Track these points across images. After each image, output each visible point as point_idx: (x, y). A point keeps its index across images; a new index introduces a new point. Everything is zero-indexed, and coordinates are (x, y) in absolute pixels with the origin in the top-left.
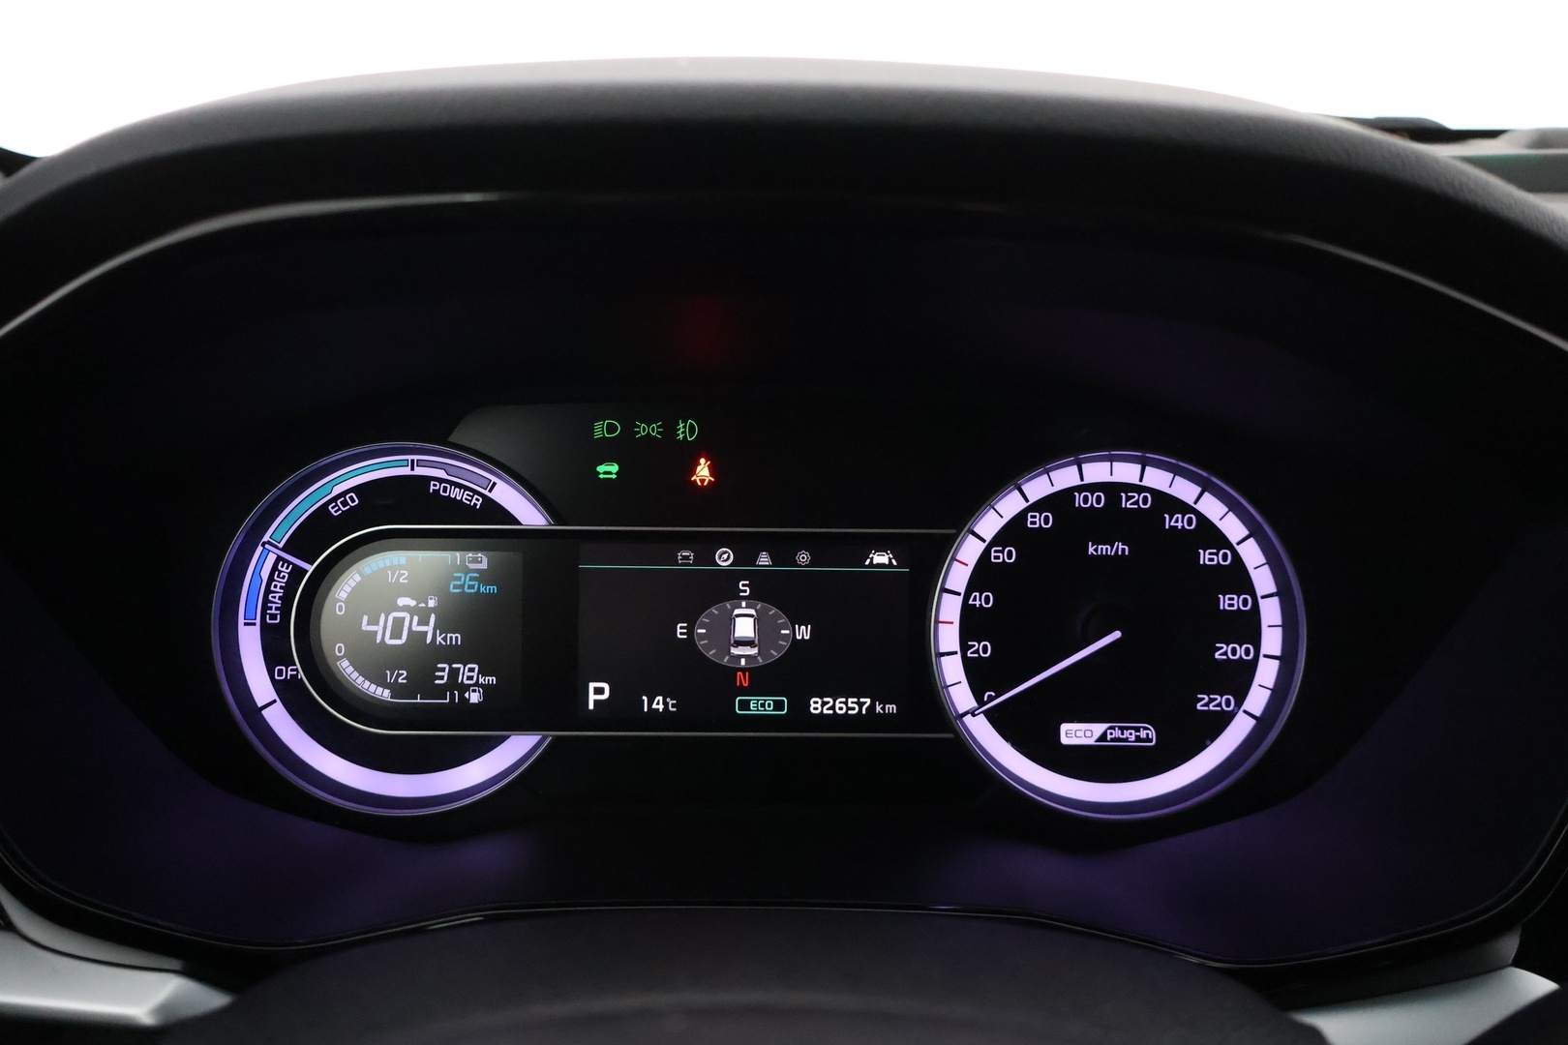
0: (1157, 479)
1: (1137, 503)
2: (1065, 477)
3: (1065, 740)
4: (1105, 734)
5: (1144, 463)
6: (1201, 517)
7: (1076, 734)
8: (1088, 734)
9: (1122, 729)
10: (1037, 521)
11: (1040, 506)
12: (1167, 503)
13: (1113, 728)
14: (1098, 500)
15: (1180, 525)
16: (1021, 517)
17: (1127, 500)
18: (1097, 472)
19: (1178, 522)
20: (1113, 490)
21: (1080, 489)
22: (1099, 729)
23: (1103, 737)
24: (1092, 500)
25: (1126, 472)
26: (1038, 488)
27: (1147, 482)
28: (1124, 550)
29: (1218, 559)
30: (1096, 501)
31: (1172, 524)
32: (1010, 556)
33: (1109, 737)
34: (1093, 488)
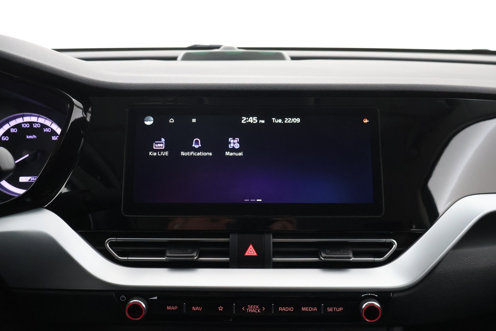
0: (42, 120)
1: (37, 126)
2: (19, 121)
3: (20, 181)
4: (30, 179)
5: (38, 117)
6: (52, 129)
7: (23, 179)
8: (26, 179)
9: (35, 178)
10: (13, 130)
11: (14, 127)
12: (43, 126)
13: (32, 178)
14: (28, 125)
15: (47, 131)
16: (9, 130)
17: (35, 125)
18: (27, 119)
19: (46, 130)
20: (31, 123)
21: (23, 123)
22: (29, 178)
23: (30, 180)
24: (26, 126)
25: (34, 119)
26: (13, 123)
27: (39, 121)
28: (35, 137)
29: (56, 139)
30: (28, 126)
31: (46, 131)
32: (7, 138)
33: (31, 180)
34: (26, 123)
